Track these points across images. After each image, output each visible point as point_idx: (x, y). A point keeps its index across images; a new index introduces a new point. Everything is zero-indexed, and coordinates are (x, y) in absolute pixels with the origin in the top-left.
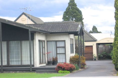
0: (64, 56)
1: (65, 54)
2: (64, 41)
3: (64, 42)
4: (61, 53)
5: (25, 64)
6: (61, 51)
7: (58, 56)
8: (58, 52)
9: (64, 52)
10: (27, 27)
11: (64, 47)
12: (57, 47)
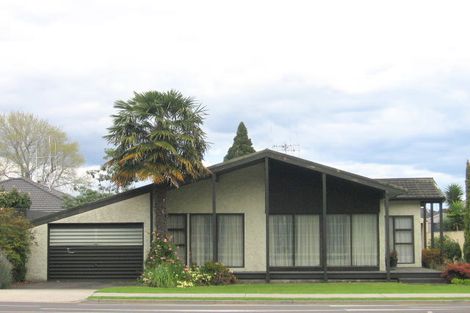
0: (409, 248)
1: (412, 244)
2: (412, 217)
3: (409, 220)
4: (403, 241)
5: (359, 264)
6: (402, 238)
7: (398, 248)
8: (398, 241)
9: (409, 240)
10: (382, 185)
11: (411, 230)
12: (395, 231)
